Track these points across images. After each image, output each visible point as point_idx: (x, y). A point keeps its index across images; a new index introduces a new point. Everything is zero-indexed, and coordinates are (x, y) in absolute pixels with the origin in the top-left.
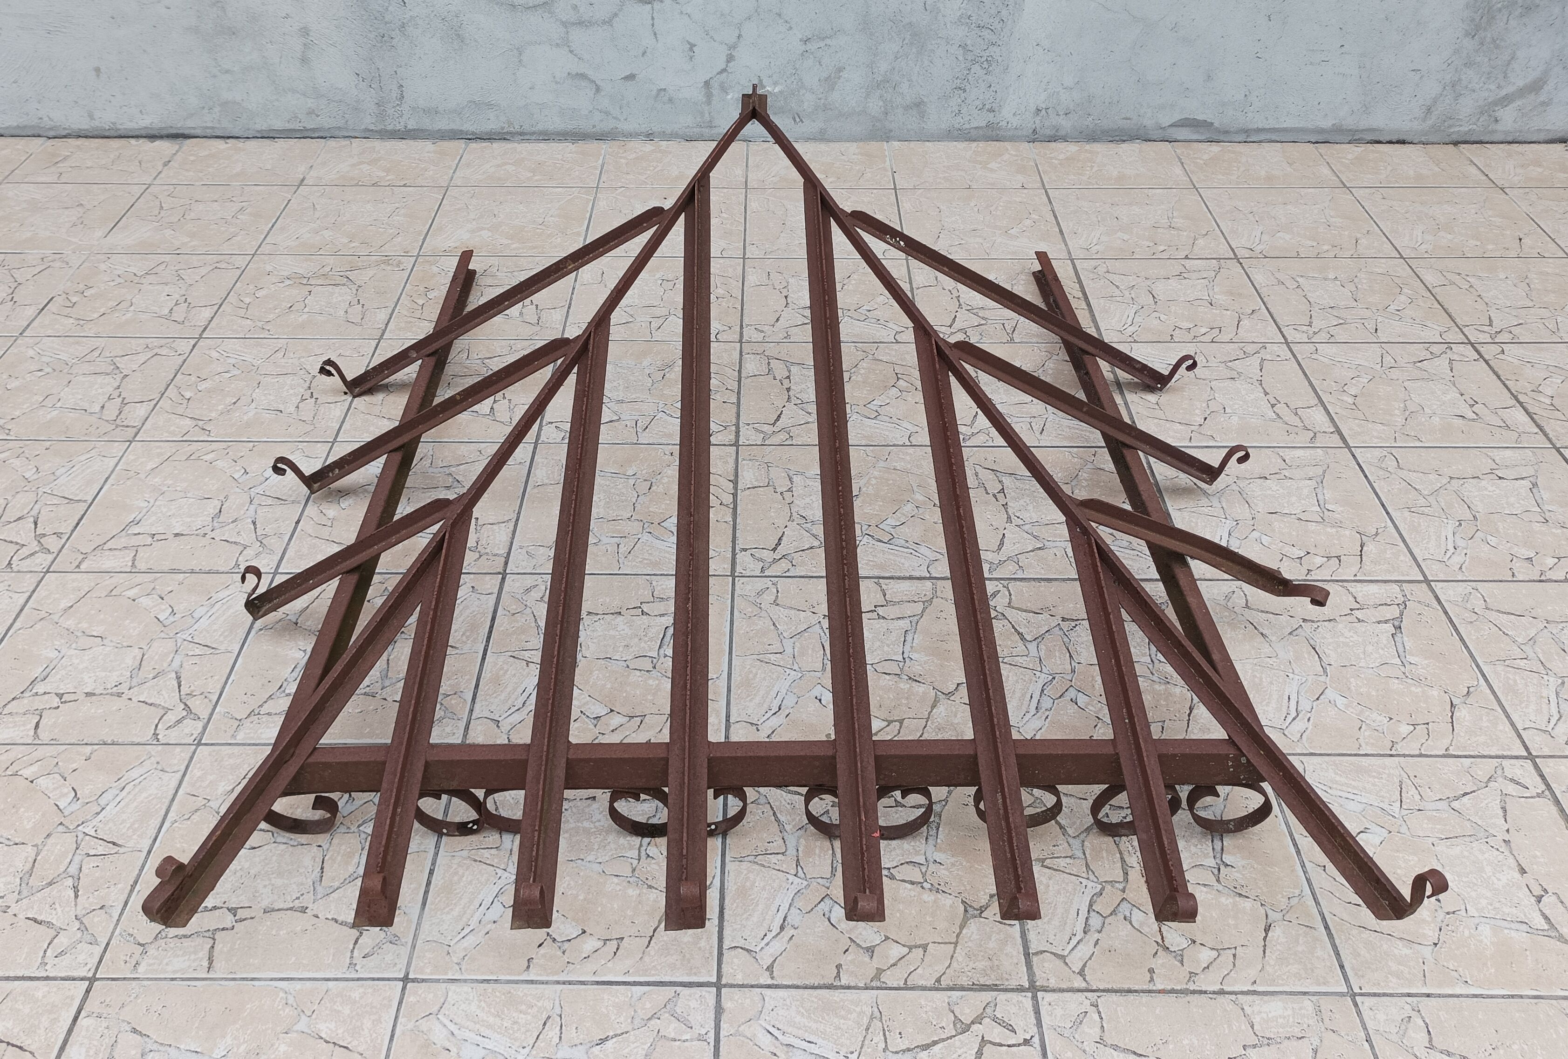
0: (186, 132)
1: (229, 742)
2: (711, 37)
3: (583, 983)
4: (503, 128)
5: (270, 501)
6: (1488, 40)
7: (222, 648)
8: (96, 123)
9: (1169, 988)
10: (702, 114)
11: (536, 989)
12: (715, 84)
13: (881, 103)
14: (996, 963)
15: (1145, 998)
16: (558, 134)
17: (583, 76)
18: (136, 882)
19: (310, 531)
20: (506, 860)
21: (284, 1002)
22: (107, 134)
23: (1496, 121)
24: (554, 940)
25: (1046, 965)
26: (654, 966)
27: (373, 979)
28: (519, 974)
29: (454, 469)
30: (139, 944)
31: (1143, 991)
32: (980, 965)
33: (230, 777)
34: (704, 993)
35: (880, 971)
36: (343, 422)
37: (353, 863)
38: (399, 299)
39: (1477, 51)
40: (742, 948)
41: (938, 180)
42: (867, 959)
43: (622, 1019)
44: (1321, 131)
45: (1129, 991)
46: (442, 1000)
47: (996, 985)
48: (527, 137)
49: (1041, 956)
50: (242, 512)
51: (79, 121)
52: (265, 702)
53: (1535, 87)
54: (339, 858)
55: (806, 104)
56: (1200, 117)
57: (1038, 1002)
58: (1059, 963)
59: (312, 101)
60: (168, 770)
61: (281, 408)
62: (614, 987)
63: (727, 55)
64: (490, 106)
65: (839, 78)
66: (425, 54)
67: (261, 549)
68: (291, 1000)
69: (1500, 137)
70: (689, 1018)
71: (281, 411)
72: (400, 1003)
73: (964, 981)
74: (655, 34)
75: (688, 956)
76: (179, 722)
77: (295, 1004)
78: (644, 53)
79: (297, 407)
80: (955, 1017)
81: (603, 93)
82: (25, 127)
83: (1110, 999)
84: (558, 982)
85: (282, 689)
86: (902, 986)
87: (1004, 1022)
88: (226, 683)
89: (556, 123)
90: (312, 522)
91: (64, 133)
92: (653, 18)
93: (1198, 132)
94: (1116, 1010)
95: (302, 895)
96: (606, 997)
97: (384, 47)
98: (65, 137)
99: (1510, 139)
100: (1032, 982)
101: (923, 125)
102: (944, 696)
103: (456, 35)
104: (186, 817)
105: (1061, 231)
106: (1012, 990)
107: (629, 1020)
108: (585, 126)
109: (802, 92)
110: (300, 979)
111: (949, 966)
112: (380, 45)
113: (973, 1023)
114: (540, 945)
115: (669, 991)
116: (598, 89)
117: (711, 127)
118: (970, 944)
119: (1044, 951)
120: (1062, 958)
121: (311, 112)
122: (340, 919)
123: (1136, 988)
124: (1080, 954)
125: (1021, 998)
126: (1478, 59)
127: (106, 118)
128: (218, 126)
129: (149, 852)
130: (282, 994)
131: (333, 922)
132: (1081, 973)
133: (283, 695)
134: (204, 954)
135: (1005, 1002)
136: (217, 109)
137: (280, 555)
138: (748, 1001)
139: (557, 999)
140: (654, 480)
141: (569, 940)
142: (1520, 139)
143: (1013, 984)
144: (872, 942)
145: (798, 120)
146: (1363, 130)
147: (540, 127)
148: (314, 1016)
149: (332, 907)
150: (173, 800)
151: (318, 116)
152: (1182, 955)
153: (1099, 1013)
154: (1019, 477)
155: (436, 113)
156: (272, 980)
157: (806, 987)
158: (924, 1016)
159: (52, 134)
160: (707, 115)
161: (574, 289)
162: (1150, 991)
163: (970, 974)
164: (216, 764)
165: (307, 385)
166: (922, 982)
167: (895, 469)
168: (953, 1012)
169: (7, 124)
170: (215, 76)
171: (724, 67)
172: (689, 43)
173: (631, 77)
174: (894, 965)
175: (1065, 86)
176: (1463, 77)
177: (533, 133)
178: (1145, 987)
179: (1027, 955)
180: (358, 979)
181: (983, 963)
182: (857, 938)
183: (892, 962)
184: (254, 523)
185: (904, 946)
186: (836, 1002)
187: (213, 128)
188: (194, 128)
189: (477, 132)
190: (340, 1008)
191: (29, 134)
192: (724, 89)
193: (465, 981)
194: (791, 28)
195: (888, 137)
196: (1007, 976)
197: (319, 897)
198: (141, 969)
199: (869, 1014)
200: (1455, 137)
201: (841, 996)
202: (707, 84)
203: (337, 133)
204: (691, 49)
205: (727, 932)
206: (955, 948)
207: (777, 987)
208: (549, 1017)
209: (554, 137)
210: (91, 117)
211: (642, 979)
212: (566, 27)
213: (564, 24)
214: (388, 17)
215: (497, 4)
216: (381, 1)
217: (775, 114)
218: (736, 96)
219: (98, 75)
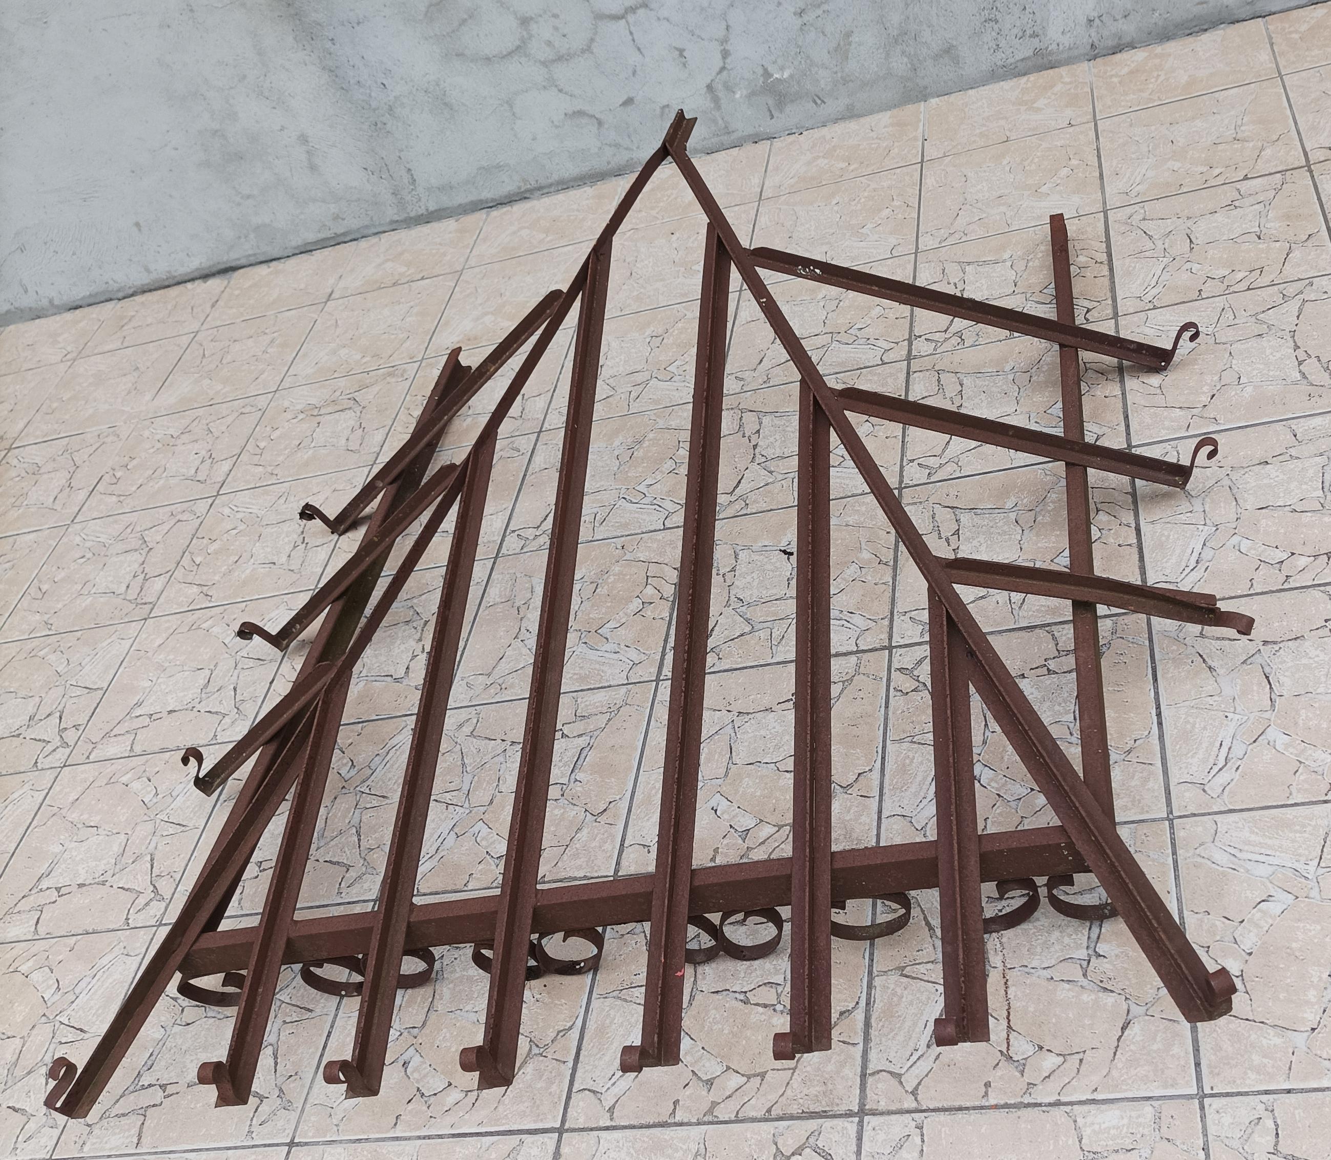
0: (233, 264)
2: (699, 36)
3: (440, 1137)
4: (519, 188)
5: (251, 664)
7: (192, 825)
8: (154, 276)
9: (1002, 1102)
10: (715, 121)
11: (399, 1145)
12: (719, 86)
13: (905, 60)
14: (830, 1087)
15: (974, 1116)
16: (575, 179)
17: (580, 113)
19: (281, 690)
22: (167, 283)
24: (422, 1095)
25: (880, 1086)
26: (506, 1116)
27: (265, 1146)
28: (387, 1132)
30: (88, 1125)
31: (974, 1108)
32: (813, 1091)
34: (546, 1139)
35: (714, 1104)
40: (589, 1090)
41: (973, 139)
42: (704, 1093)
45: (960, 1109)
47: (825, 1112)
48: (545, 191)
49: (877, 1076)
50: (227, 679)
51: (140, 278)
55: (822, 80)
57: (862, 1127)
58: (894, 1082)
59: (333, 205)
60: (131, 953)
61: (275, 560)
62: (467, 1139)
63: (721, 51)
64: (499, 167)
65: (850, 44)
66: (421, 131)
67: (237, 717)
71: (274, 563)
73: (794, 1110)
74: (639, 49)
75: (538, 1102)
76: (148, 904)
78: (634, 73)
79: (289, 556)
80: (777, 1148)
81: (606, 126)
82: (97, 294)
83: (937, 1119)
84: (419, 1138)
86: (733, 1118)
87: (824, 1151)
88: (189, 860)
89: (570, 169)
90: (284, 680)
91: (131, 291)
92: (631, 33)
94: (940, 1131)
96: (458, 1150)
97: (381, 135)
98: (132, 295)
100: (862, 1105)
101: (961, 72)
102: (841, 790)
103: (443, 104)
105: (1101, 175)
106: (840, 1116)
108: (599, 164)
109: (814, 70)
110: (207, 1150)
111: (783, 1094)
112: (375, 134)
113: (793, 1154)
114: (409, 1101)
115: (514, 1139)
116: (600, 123)
117: (729, 133)
118: (808, 1069)
119: (881, 1071)
120: (898, 1076)
121: (336, 218)
123: (968, 1104)
124: (917, 1071)
125: (846, 1124)
127: (161, 268)
128: (259, 251)
132: (914, 1093)
134: (135, 1131)
135: (829, 1130)
136: (252, 236)
137: (252, 720)
138: (584, 1145)
139: (416, 1155)
140: (601, 581)
141: (435, 1094)
143: (842, 1109)
144: (712, 1074)
145: (819, 102)
147: (555, 177)
151: (343, 219)
152: (1024, 1065)
153: (922, 1135)
154: (979, 511)
155: (451, 188)
156: (184, 1152)
157: (641, 1127)
158: (747, 1149)
159: (120, 295)
160: (720, 122)
162: (982, 1108)
163: (801, 1101)
166: (753, 1114)
167: (847, 525)
168: (776, 1144)
169: (81, 295)
170: (239, 204)
171: (721, 64)
172: (677, 49)
173: (629, 102)
174: (730, 1096)
177: (551, 185)
178: (977, 1104)
179: (863, 1076)
180: (253, 1147)
181: (817, 1088)
182: (699, 1070)
183: (728, 1093)
184: (235, 690)
185: (743, 1075)
186: (666, 1141)
187: (255, 255)
188: (239, 259)
189: (497, 197)
191: (102, 299)
192: (730, 89)
193: (341, 1142)
195: (924, 96)
196: (837, 1101)
198: (86, 1148)
199: (694, 1152)
201: (672, 1133)
202: (710, 87)
203: (366, 232)
204: (681, 55)
205: (579, 1074)
206: (793, 1074)
207: (614, 1128)
209: (571, 184)
210: (148, 270)
211: (493, 1129)
212: (547, 67)
213: (544, 64)
214: (374, 104)
215: (472, 61)
216: (362, 90)
217: (792, 101)
218: (745, 92)
219: (140, 230)
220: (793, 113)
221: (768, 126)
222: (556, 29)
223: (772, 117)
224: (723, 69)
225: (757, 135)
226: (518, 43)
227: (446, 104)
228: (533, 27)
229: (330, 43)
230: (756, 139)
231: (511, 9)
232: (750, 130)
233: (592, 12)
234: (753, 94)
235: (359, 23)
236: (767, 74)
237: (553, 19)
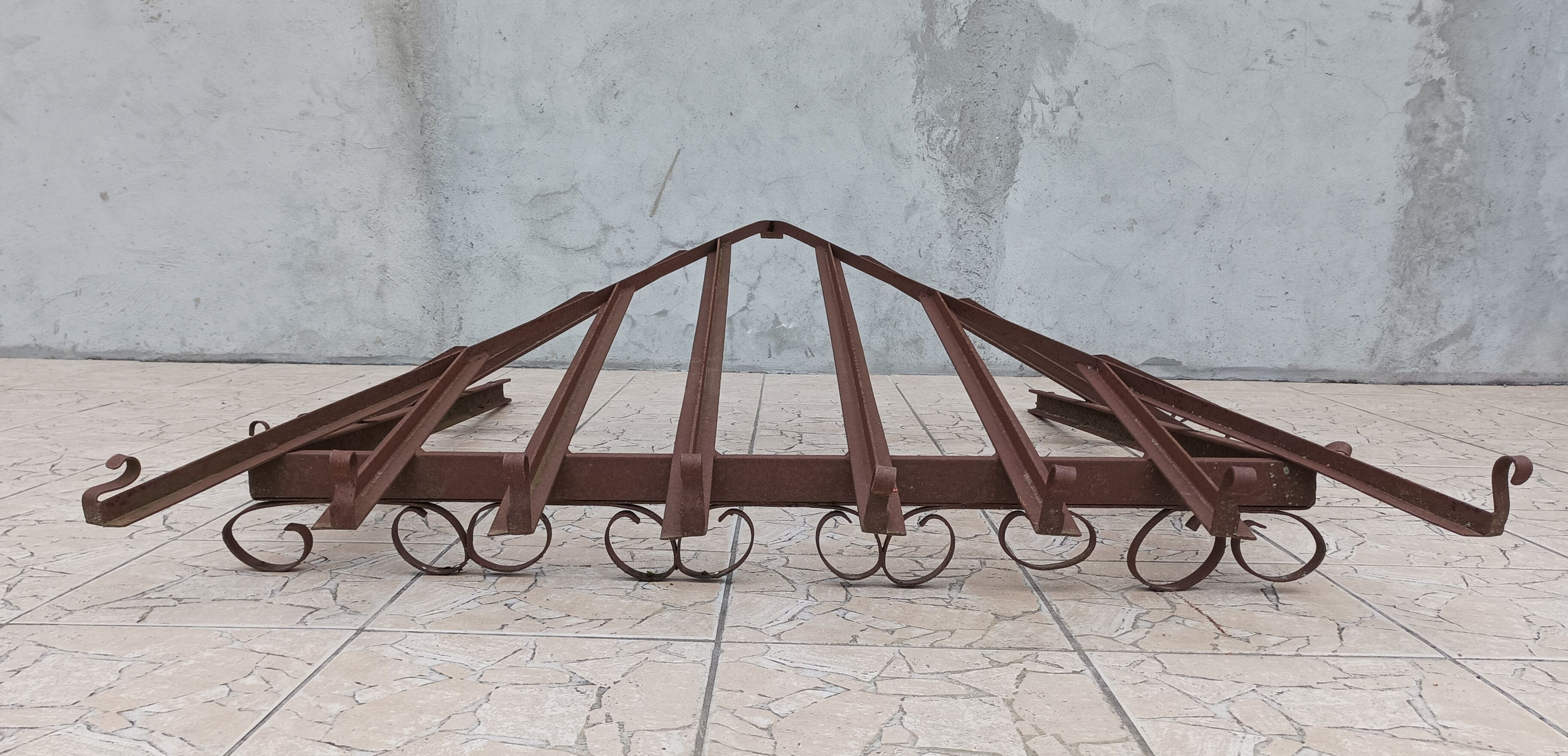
0: (264, 358)
4: (547, 358)
6: (1414, 289)
8: (186, 349)
12: (737, 321)
13: (883, 340)
22: (194, 359)
23: (1436, 364)
39: (1406, 299)
44: (1280, 371)
51: (171, 347)
53: (1465, 332)
55: (817, 339)
56: (1169, 357)
59: (381, 330)
63: (748, 295)
66: (485, 290)
69: (1443, 379)
74: (686, 275)
78: (676, 292)
81: (638, 328)
82: (123, 351)
91: (156, 357)
93: (1168, 370)
97: (450, 284)
98: (156, 361)
99: (1451, 381)
101: (921, 360)
103: (513, 273)
109: (813, 329)
112: (446, 281)
116: (633, 323)
117: (732, 360)
121: (378, 341)
126: (1409, 307)
127: (195, 344)
128: (293, 352)
136: (295, 338)
142: (1461, 381)
145: (809, 354)
146: (1317, 371)
151: (384, 345)
159: (145, 357)
169: (107, 349)
170: (298, 307)
171: (745, 305)
173: (663, 313)
175: (1046, 326)
176: (1398, 323)
187: (288, 355)
188: (272, 355)
191: (125, 358)
194: (804, 271)
195: (890, 371)
200: (1401, 378)
210: (183, 343)
212: (609, 267)
213: (608, 265)
214: (457, 257)
215: (551, 247)
216: (452, 243)
217: (789, 348)
218: (755, 331)
219: (196, 306)
220: (788, 358)
221: (765, 363)
222: (628, 241)
223: (770, 356)
224: (745, 308)
225: (753, 367)
226: (594, 243)
227: (516, 274)
228: (611, 234)
229: (444, 200)
230: (752, 370)
231: (600, 216)
232: (749, 362)
233: (661, 237)
234: (761, 334)
235: (474, 192)
236: (777, 321)
237: (628, 233)
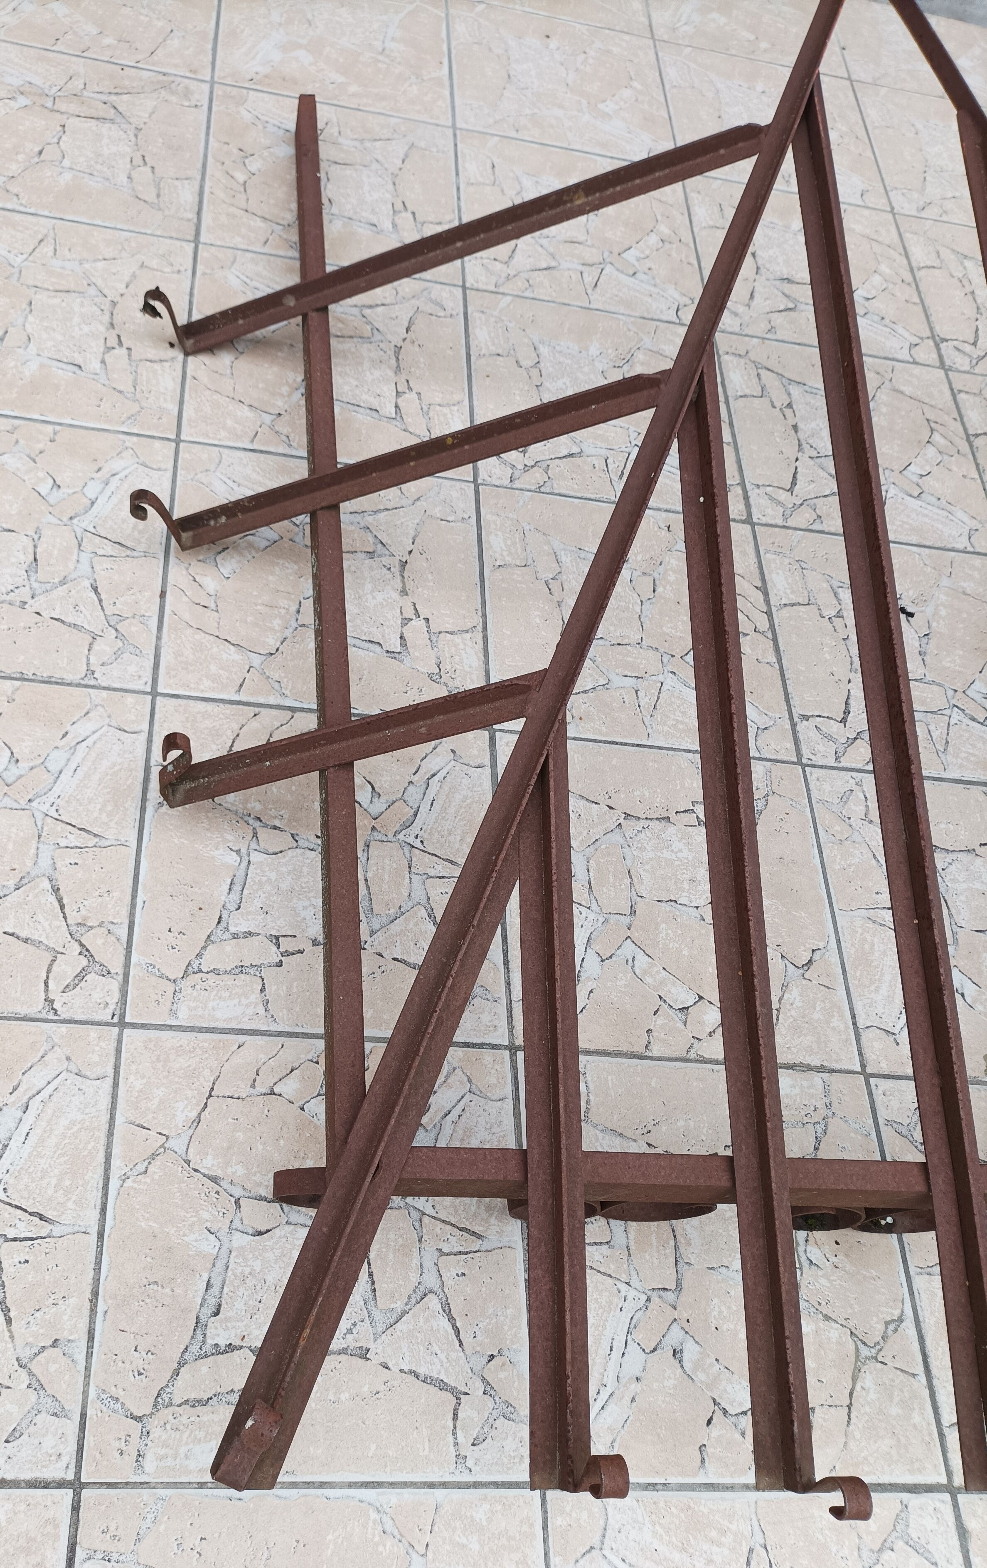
1: (169, 1023)
5: (109, 549)
7: (111, 836)
18: (95, 1294)
19: (187, 616)
20: (625, 1266)
21: (380, 1528)
24: (725, 1412)
26: (865, 1459)
27: (497, 1485)
28: (694, 1475)
29: (370, 519)
30: (134, 1418)
33: (189, 1093)
34: (936, 1502)
36: (181, 402)
37: (413, 1265)
38: (204, 166)
43: (845, 1552)
46: (602, 1523)
50: (71, 566)
52: (204, 948)
54: (391, 1256)
60: (88, 1073)
61: (79, 360)
67: (120, 644)
68: (389, 1526)
70: (929, 1547)
71: (80, 367)
72: (545, 1528)
75: (903, 1440)
76: (80, 977)
77: (396, 1533)
79: (103, 362)
85: (223, 924)
88: (133, 905)
90: (185, 599)
95: (355, 1324)
104: (141, 1168)
107: (856, 1553)
110: (392, 1485)
114: (709, 1422)
115: (894, 1499)
122: (422, 1371)
129: (101, 1235)
130: (374, 1515)
131: (411, 1378)
133: (227, 936)
137: (152, 658)
139: (753, 1516)
148: (430, 1555)
149: (405, 1350)
150: (110, 1133)
156: (351, 1485)
161: (458, 189)
164: (159, 1065)
165: (106, 318)
180: (476, 1485)
184: (95, 589)
190: (463, 1540)
197: (380, 1330)
198: (149, 1464)
208: (751, 1551)
